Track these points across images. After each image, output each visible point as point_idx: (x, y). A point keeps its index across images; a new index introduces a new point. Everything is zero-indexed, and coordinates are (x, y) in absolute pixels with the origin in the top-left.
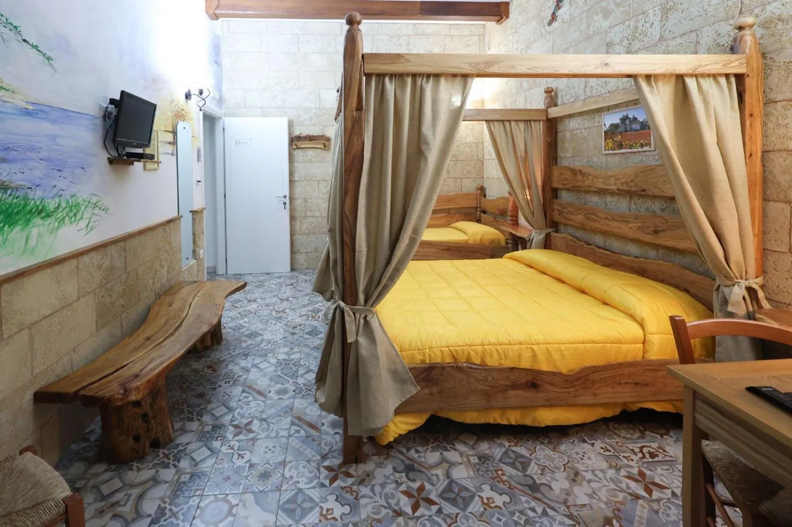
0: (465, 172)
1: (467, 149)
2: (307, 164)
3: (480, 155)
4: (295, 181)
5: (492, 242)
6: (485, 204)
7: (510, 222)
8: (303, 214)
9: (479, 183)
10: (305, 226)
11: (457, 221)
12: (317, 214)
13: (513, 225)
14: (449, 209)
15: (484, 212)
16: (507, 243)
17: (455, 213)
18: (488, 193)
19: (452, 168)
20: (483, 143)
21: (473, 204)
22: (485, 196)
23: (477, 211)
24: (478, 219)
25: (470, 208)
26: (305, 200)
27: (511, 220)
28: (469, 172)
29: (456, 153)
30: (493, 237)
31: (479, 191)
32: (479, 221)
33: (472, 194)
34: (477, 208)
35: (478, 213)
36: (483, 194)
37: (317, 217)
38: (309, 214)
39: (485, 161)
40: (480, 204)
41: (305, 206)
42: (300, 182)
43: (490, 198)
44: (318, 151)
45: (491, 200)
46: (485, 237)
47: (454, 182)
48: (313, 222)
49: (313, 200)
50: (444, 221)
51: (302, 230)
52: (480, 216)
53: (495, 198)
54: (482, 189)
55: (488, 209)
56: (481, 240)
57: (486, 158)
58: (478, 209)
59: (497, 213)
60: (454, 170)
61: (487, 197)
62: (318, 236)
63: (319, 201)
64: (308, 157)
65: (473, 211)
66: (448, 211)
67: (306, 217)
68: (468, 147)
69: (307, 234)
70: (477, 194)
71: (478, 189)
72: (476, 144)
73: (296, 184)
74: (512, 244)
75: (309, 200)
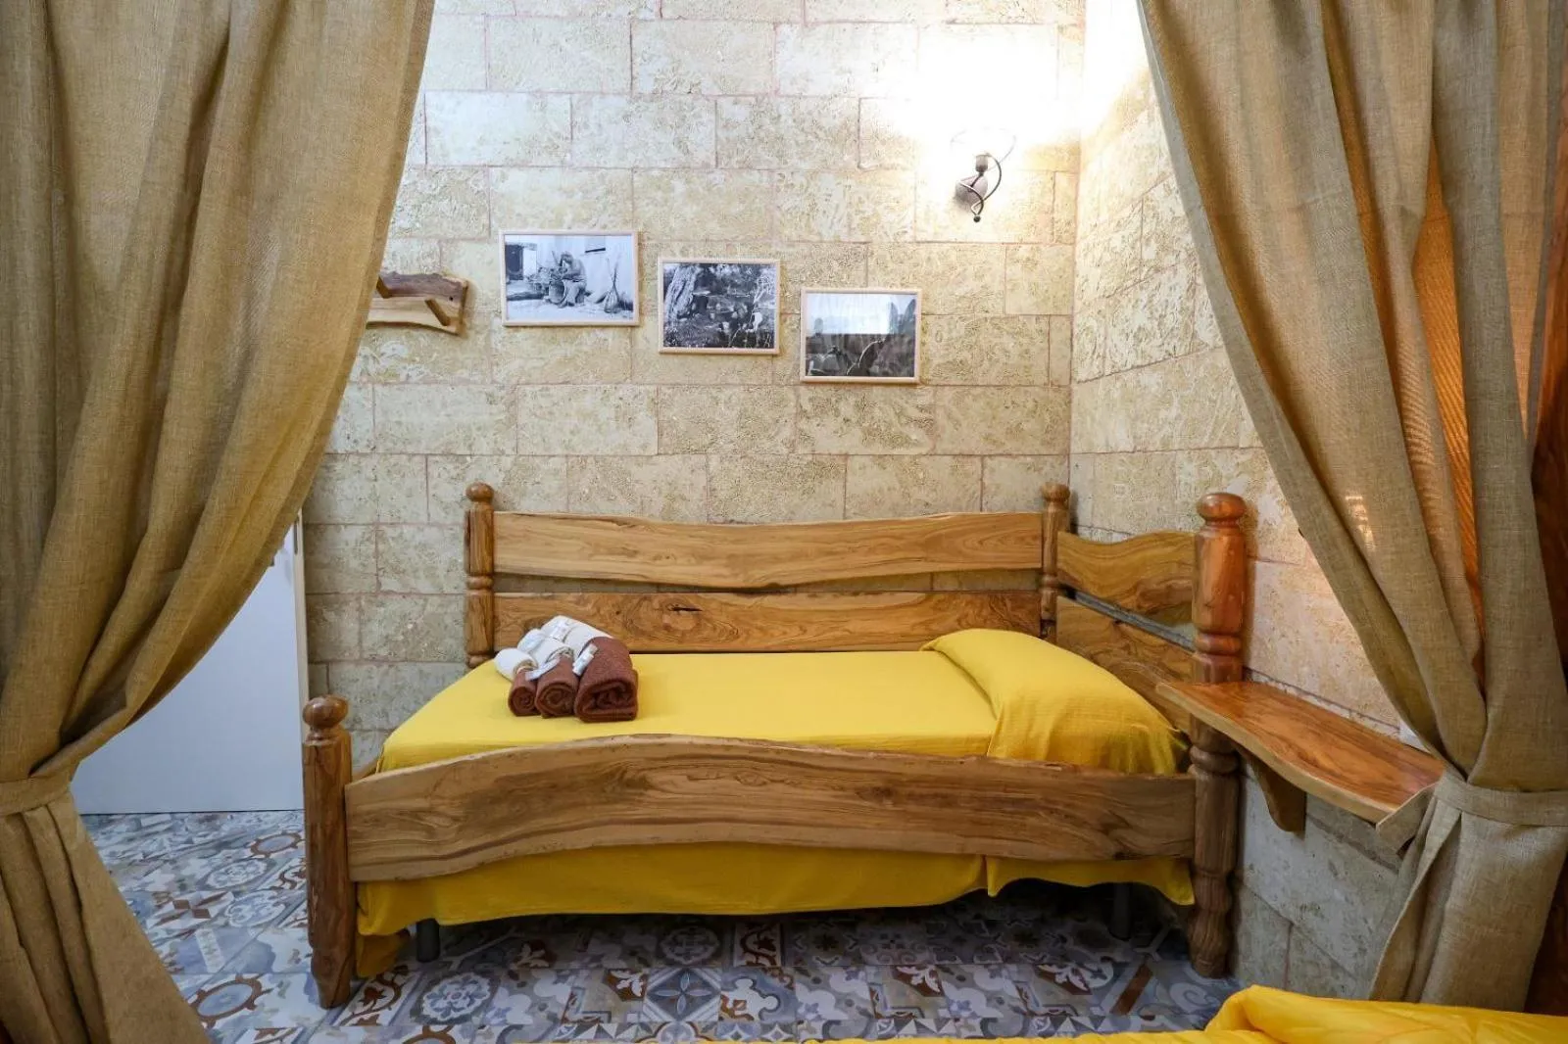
0: (999, 433)
1: (1009, 343)
2: (379, 388)
3: (1059, 368)
4: (334, 456)
5: (1108, 752)
6: (1072, 560)
7: (1206, 660)
8: (368, 584)
9: (1050, 475)
10: (376, 630)
11: (963, 624)
12: (424, 586)
13: (1222, 677)
14: (932, 575)
15: (1071, 593)
16: (1183, 762)
17: (955, 593)
18: (1084, 515)
19: (949, 417)
20: (1071, 318)
21: (1026, 556)
22: (1073, 528)
23: (1040, 585)
24: (1045, 615)
25: (1013, 572)
26: (376, 530)
27: (1213, 653)
28: (1015, 432)
29: (966, 355)
30: (1112, 726)
31: (1051, 509)
32: (1045, 628)
33: (1025, 518)
34: (1040, 572)
35: (1047, 592)
36: (1067, 522)
37: (425, 596)
38: (390, 583)
39: (1075, 387)
40: (1055, 559)
41: (377, 554)
42: (353, 460)
43: (1098, 537)
44: (423, 338)
45: (1098, 544)
46: (1077, 727)
47: (954, 469)
48: (404, 617)
49: (407, 531)
50: (907, 622)
51: (367, 644)
52: (1052, 607)
53: (1116, 538)
54: (1063, 500)
55: (1088, 581)
56: (1055, 744)
57: (1082, 375)
58: (1047, 579)
59: (1130, 602)
60: (957, 424)
61: (1081, 530)
62: (426, 668)
63: (432, 534)
64: (384, 363)
65: (1027, 584)
66: (929, 585)
67: (379, 595)
68: (1013, 335)
69: (385, 660)
70: (1042, 517)
71: (1047, 499)
72: (1043, 325)
73: (339, 466)
74: (1214, 773)
75: (390, 532)
